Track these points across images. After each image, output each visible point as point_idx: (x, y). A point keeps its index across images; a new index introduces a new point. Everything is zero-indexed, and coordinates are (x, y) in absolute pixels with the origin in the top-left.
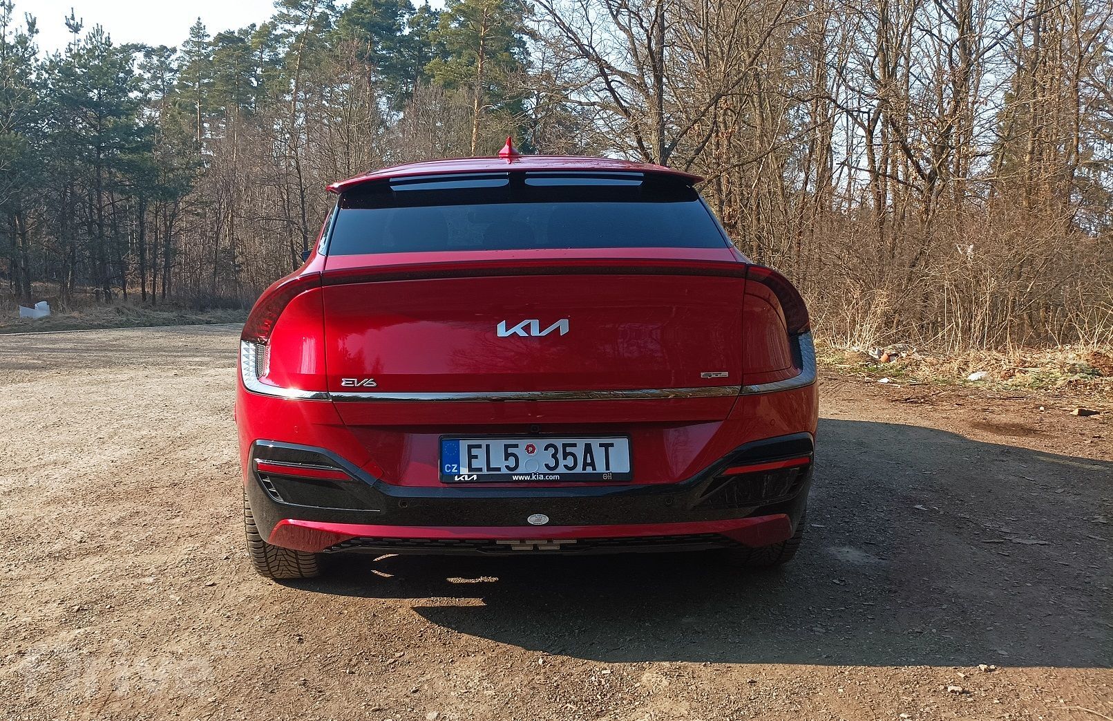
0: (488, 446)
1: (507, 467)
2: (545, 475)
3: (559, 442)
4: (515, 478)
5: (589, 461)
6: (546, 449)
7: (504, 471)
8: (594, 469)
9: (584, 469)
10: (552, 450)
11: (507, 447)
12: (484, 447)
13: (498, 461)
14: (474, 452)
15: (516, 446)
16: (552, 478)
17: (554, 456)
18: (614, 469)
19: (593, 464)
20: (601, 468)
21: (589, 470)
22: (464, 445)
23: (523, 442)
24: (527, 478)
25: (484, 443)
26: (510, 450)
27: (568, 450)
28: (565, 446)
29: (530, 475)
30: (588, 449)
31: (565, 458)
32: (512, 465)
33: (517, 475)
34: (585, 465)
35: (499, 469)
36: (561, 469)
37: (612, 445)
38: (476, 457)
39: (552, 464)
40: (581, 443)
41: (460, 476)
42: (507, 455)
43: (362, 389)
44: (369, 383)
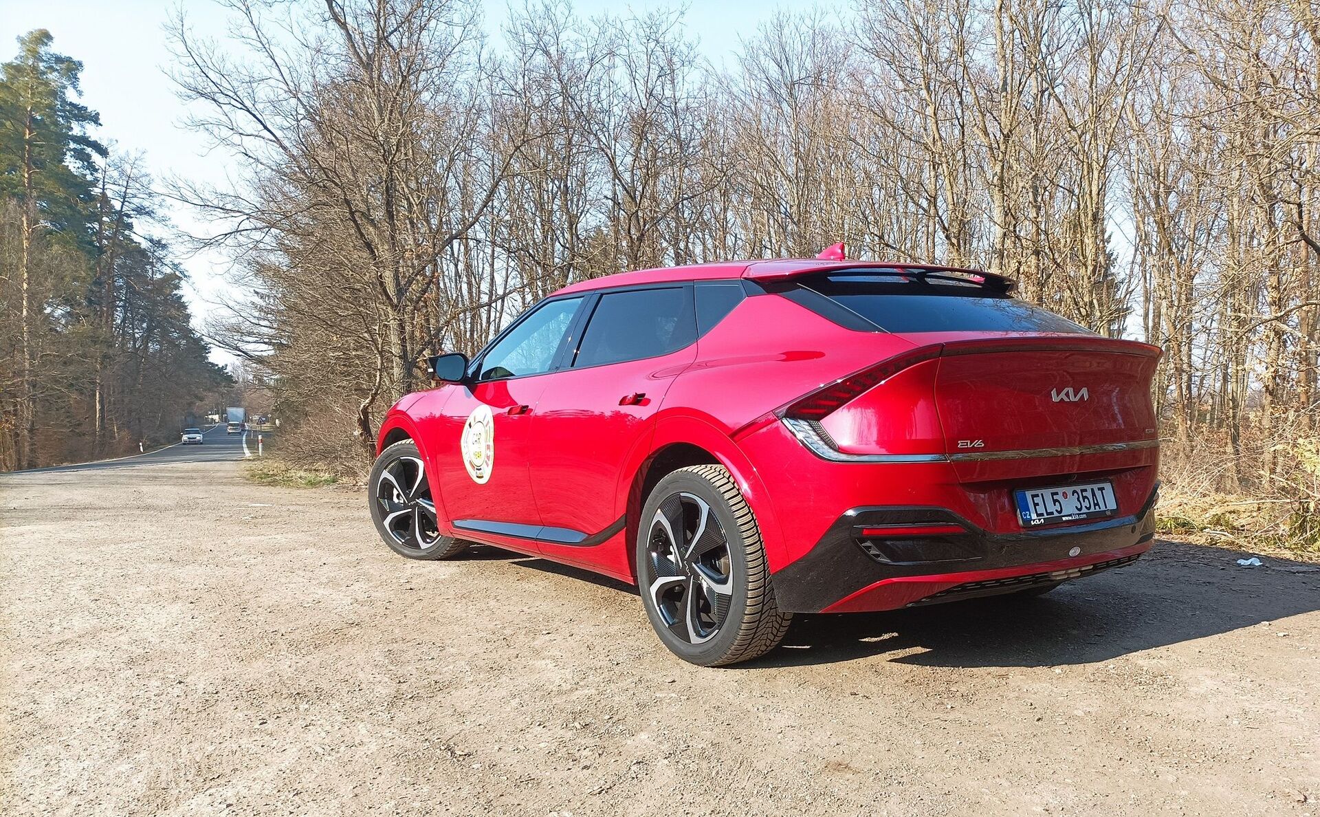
0: (1042, 495)
1: (1057, 511)
2: (1079, 514)
4: (1064, 519)
5: (1096, 502)
6: (1073, 494)
9: (1095, 508)
10: (1076, 495)
11: (1053, 495)
14: (1036, 500)
15: (1057, 494)
16: (1083, 517)
17: (1078, 500)
18: (1109, 507)
21: (1098, 509)
22: (1029, 494)
23: (1060, 490)
24: (1070, 518)
25: (1040, 492)
26: (1055, 497)
27: (1085, 494)
28: (1082, 491)
29: (1070, 515)
31: (1084, 501)
32: (1059, 509)
33: (1064, 516)
35: (1052, 513)
39: (1079, 506)
40: (1088, 487)
41: (1034, 520)
42: (1055, 501)
43: (974, 450)
44: (979, 443)
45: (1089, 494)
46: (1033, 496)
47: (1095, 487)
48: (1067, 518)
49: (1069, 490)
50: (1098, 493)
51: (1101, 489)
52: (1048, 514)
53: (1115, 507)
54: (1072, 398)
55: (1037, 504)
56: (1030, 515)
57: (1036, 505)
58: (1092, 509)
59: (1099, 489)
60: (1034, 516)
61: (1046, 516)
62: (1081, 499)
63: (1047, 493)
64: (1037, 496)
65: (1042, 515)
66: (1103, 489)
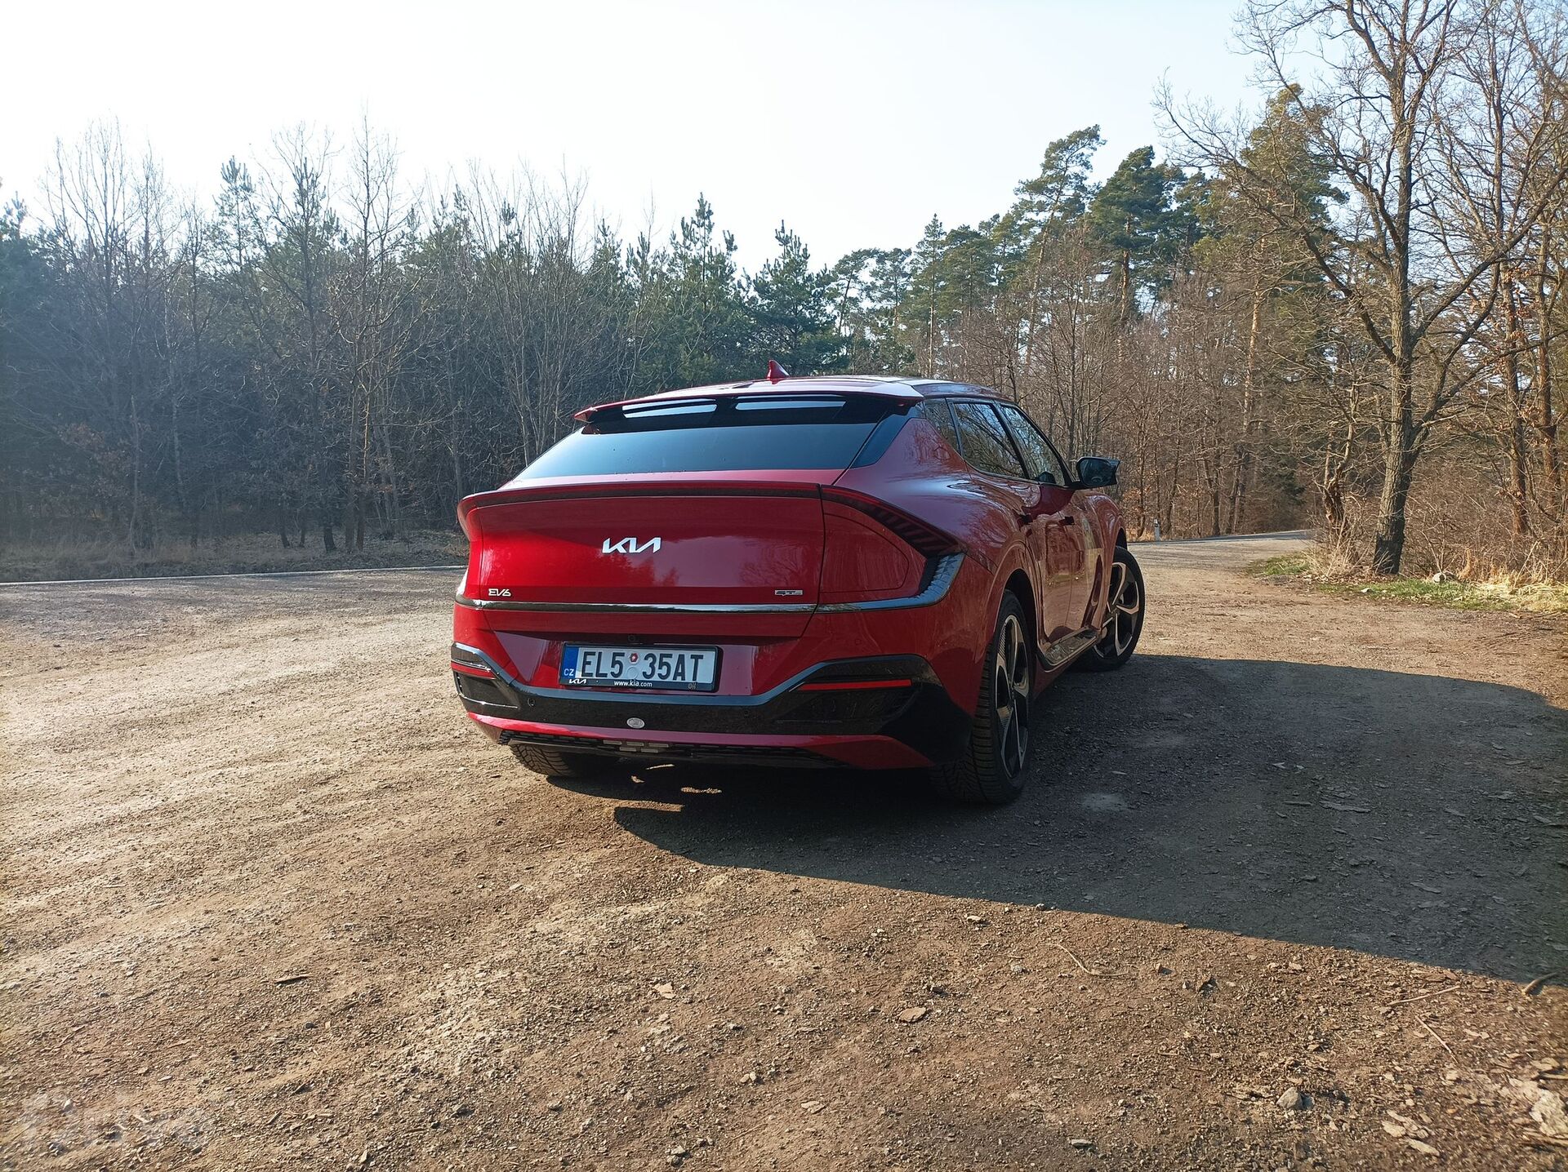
0: (600, 653)
1: (612, 673)
2: (640, 682)
3: (657, 653)
4: (616, 683)
5: (680, 671)
6: (646, 658)
7: (610, 677)
8: (683, 679)
9: (675, 678)
10: (650, 660)
11: (615, 655)
12: (597, 654)
13: (607, 668)
14: (589, 658)
15: (623, 655)
16: (645, 685)
17: (652, 665)
18: (699, 680)
19: (683, 675)
20: (689, 678)
21: (679, 679)
22: (582, 651)
23: (628, 652)
24: (626, 684)
25: (597, 650)
26: (617, 658)
27: (665, 660)
28: (662, 656)
29: (629, 681)
30: (681, 659)
31: (660, 668)
32: (616, 670)
33: (618, 681)
34: (677, 674)
35: (605, 675)
36: (656, 678)
37: (701, 657)
38: (589, 663)
39: (649, 673)
41: (574, 679)
42: (614, 663)
45: (673, 662)
46: (586, 654)
48: (621, 684)
50: (689, 664)
51: (697, 658)
53: (709, 681)
54: (632, 549)
56: (574, 673)
57: (586, 663)
59: (692, 657)
60: (579, 675)
62: (657, 665)
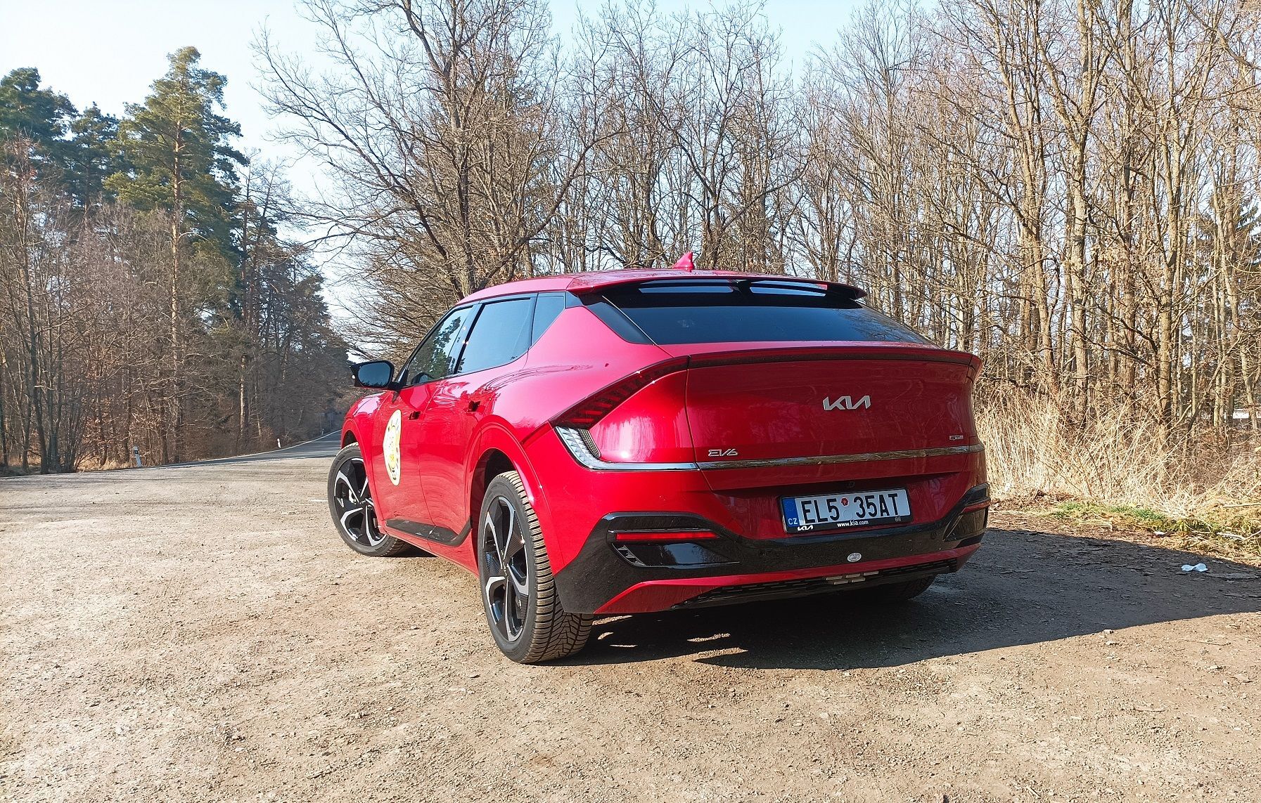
1: (832, 517)
2: (858, 521)
4: (839, 525)
5: (884, 508)
6: (855, 501)
8: (888, 514)
10: (859, 502)
11: (829, 501)
12: (813, 503)
13: (825, 513)
16: (864, 523)
17: (861, 506)
18: (900, 514)
19: (886, 510)
20: (892, 514)
21: (885, 515)
22: (798, 501)
23: (839, 497)
24: (848, 525)
25: (812, 499)
26: (831, 504)
27: (870, 500)
28: (867, 498)
29: (849, 522)
31: (868, 507)
32: (835, 515)
33: (840, 522)
34: (882, 511)
35: (826, 519)
36: (867, 516)
39: (861, 513)
40: (877, 494)
41: (801, 527)
42: (830, 508)
43: (726, 458)
44: (731, 452)
45: (876, 501)
46: (804, 503)
47: (885, 494)
48: (843, 525)
49: (850, 497)
50: (889, 501)
51: (893, 496)
52: (820, 520)
53: (908, 513)
54: (849, 406)
55: (809, 511)
56: (798, 521)
57: (806, 511)
58: (879, 516)
59: (890, 496)
60: (802, 522)
61: (817, 522)
62: (865, 505)
63: (822, 500)
64: (810, 502)
65: (813, 521)
66: (896, 495)
